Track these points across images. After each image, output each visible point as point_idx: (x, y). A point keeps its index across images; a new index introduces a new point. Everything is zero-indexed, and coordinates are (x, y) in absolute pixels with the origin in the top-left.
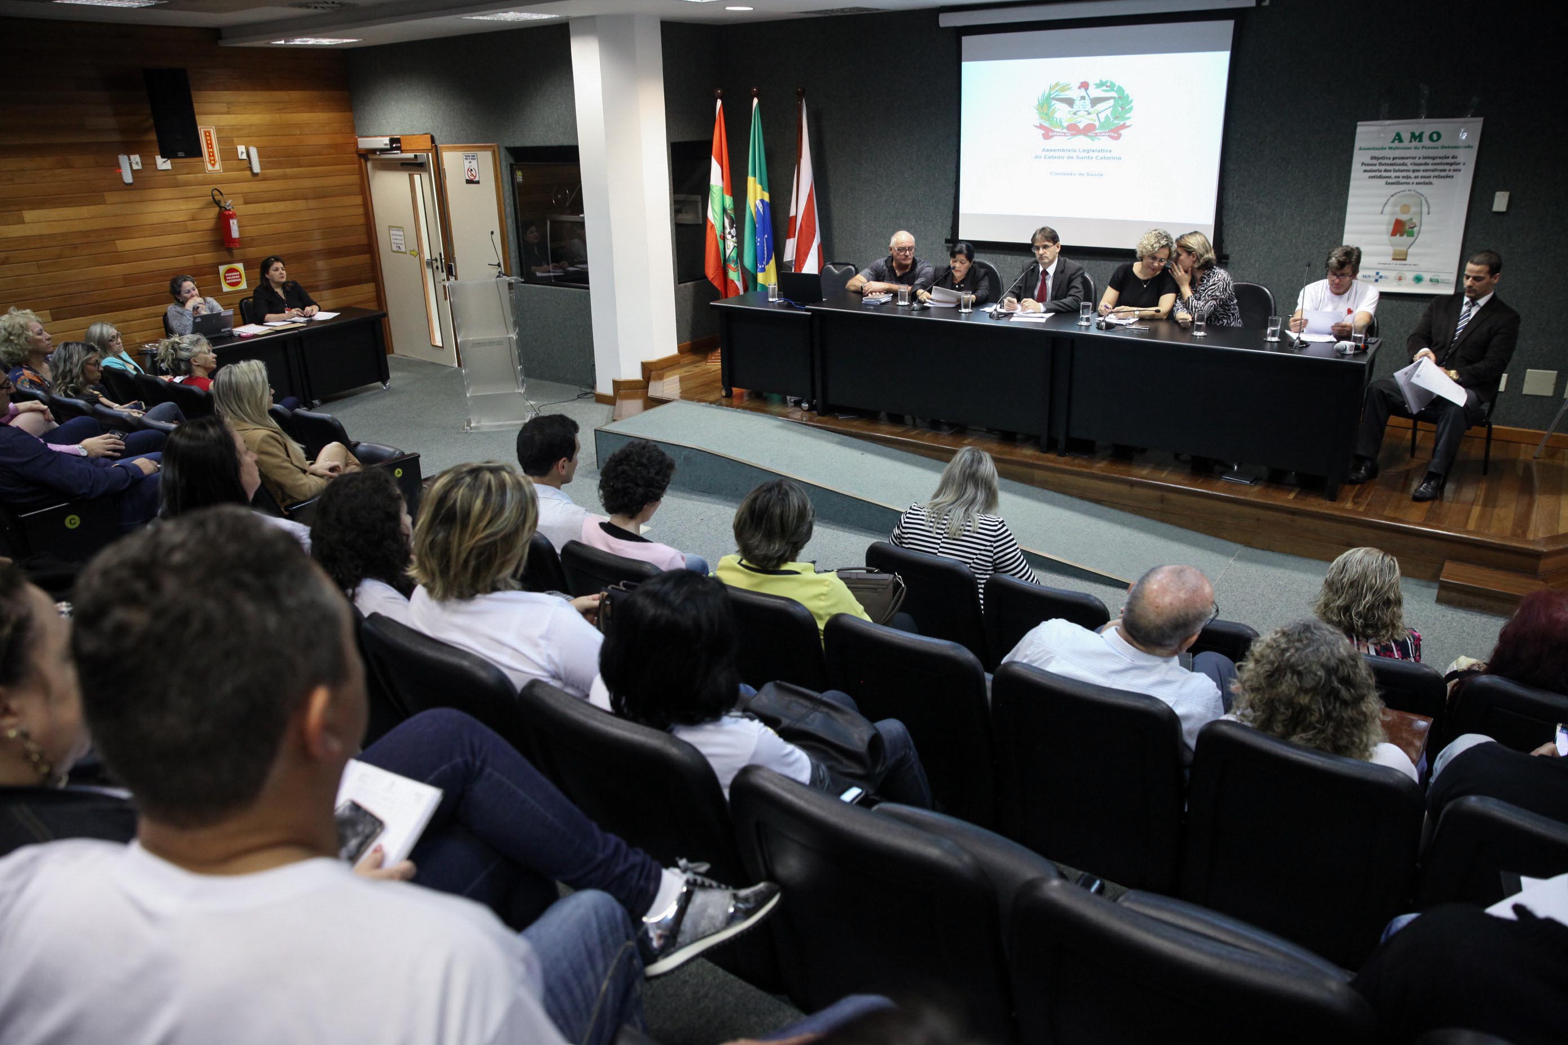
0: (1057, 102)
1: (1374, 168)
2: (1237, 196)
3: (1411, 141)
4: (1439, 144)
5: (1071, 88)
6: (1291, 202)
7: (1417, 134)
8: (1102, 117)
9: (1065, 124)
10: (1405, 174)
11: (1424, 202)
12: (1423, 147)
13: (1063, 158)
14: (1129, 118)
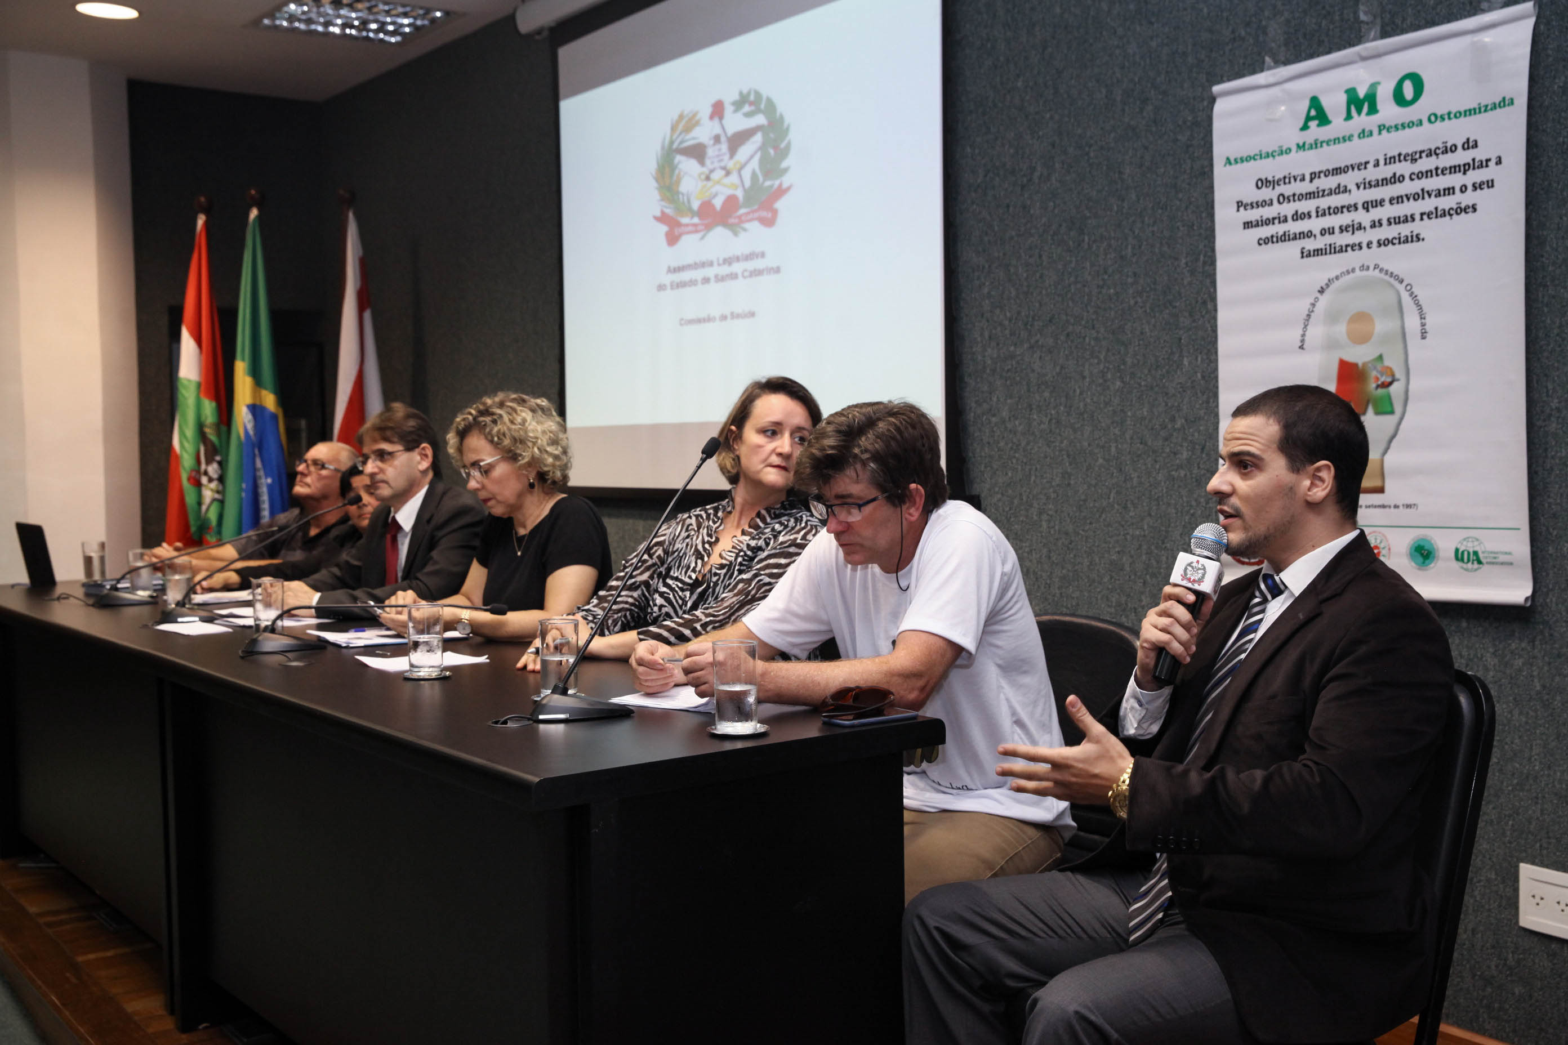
0: (682, 158)
2: (990, 337)
3: (1349, 115)
4: (1423, 109)
10: (1345, 219)
11: (1405, 296)
12: (1381, 128)
13: (696, 283)
14: (786, 170)
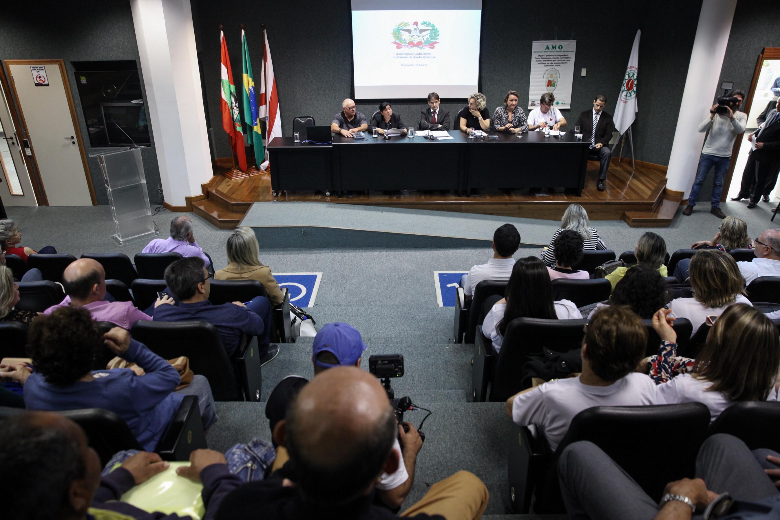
0: (403, 31)
1: (539, 60)
4: (562, 50)
5: (409, 24)
7: (554, 46)
8: (425, 38)
9: (407, 42)
14: (438, 39)
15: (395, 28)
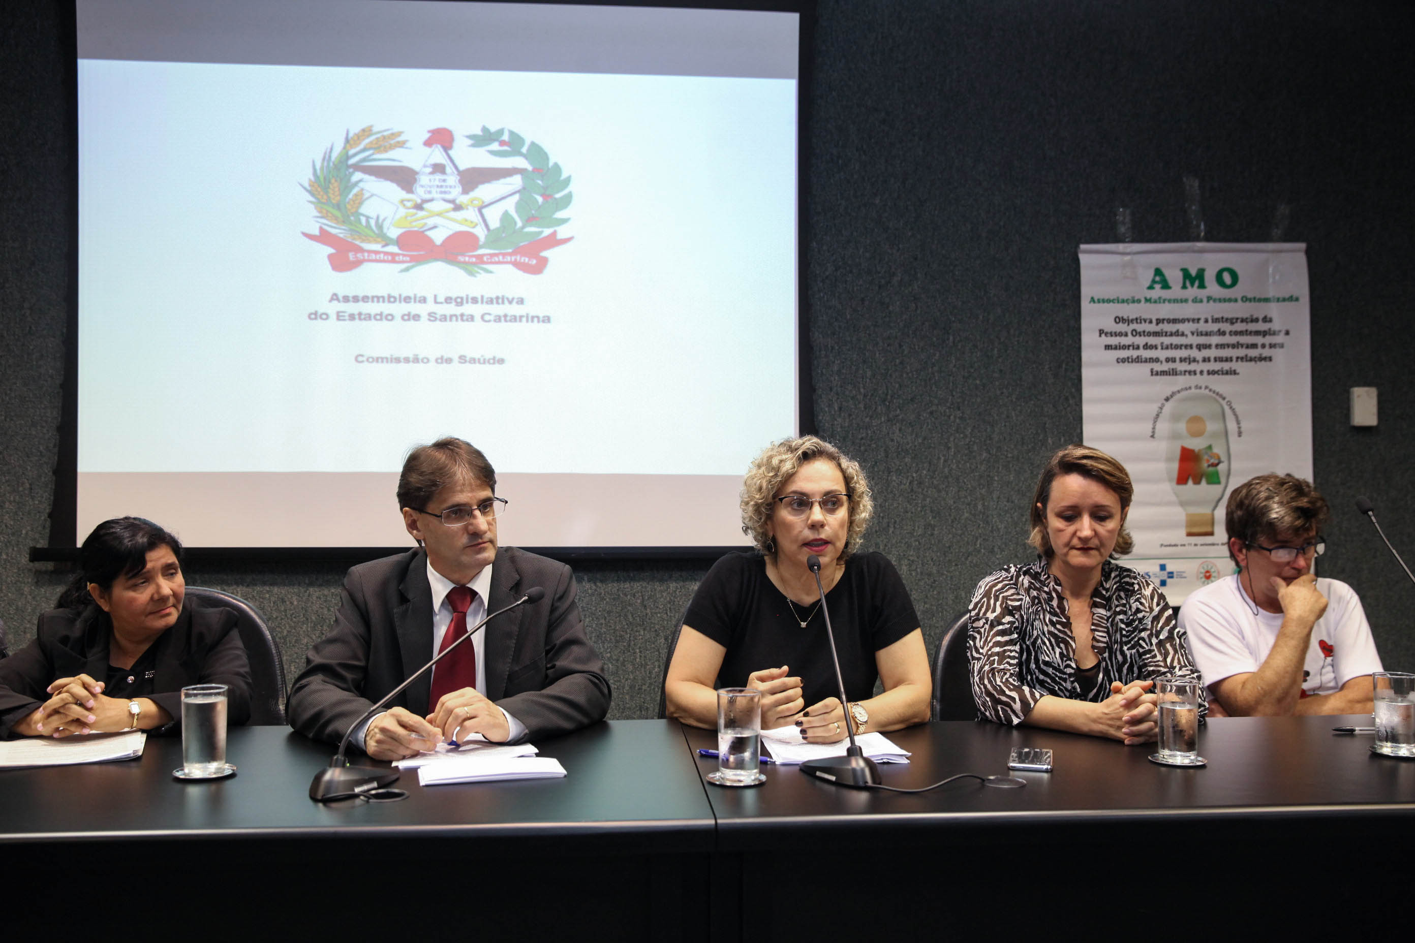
0: (366, 177)
1: (1124, 341)
2: (840, 409)
3: (1184, 287)
4: (1236, 292)
5: (404, 142)
6: (961, 418)
7: (1193, 272)
8: (494, 216)
9: (394, 233)
10: (1184, 353)
11: (1227, 408)
12: (1209, 299)
13: (390, 317)
14: (564, 221)
15: (327, 157)
